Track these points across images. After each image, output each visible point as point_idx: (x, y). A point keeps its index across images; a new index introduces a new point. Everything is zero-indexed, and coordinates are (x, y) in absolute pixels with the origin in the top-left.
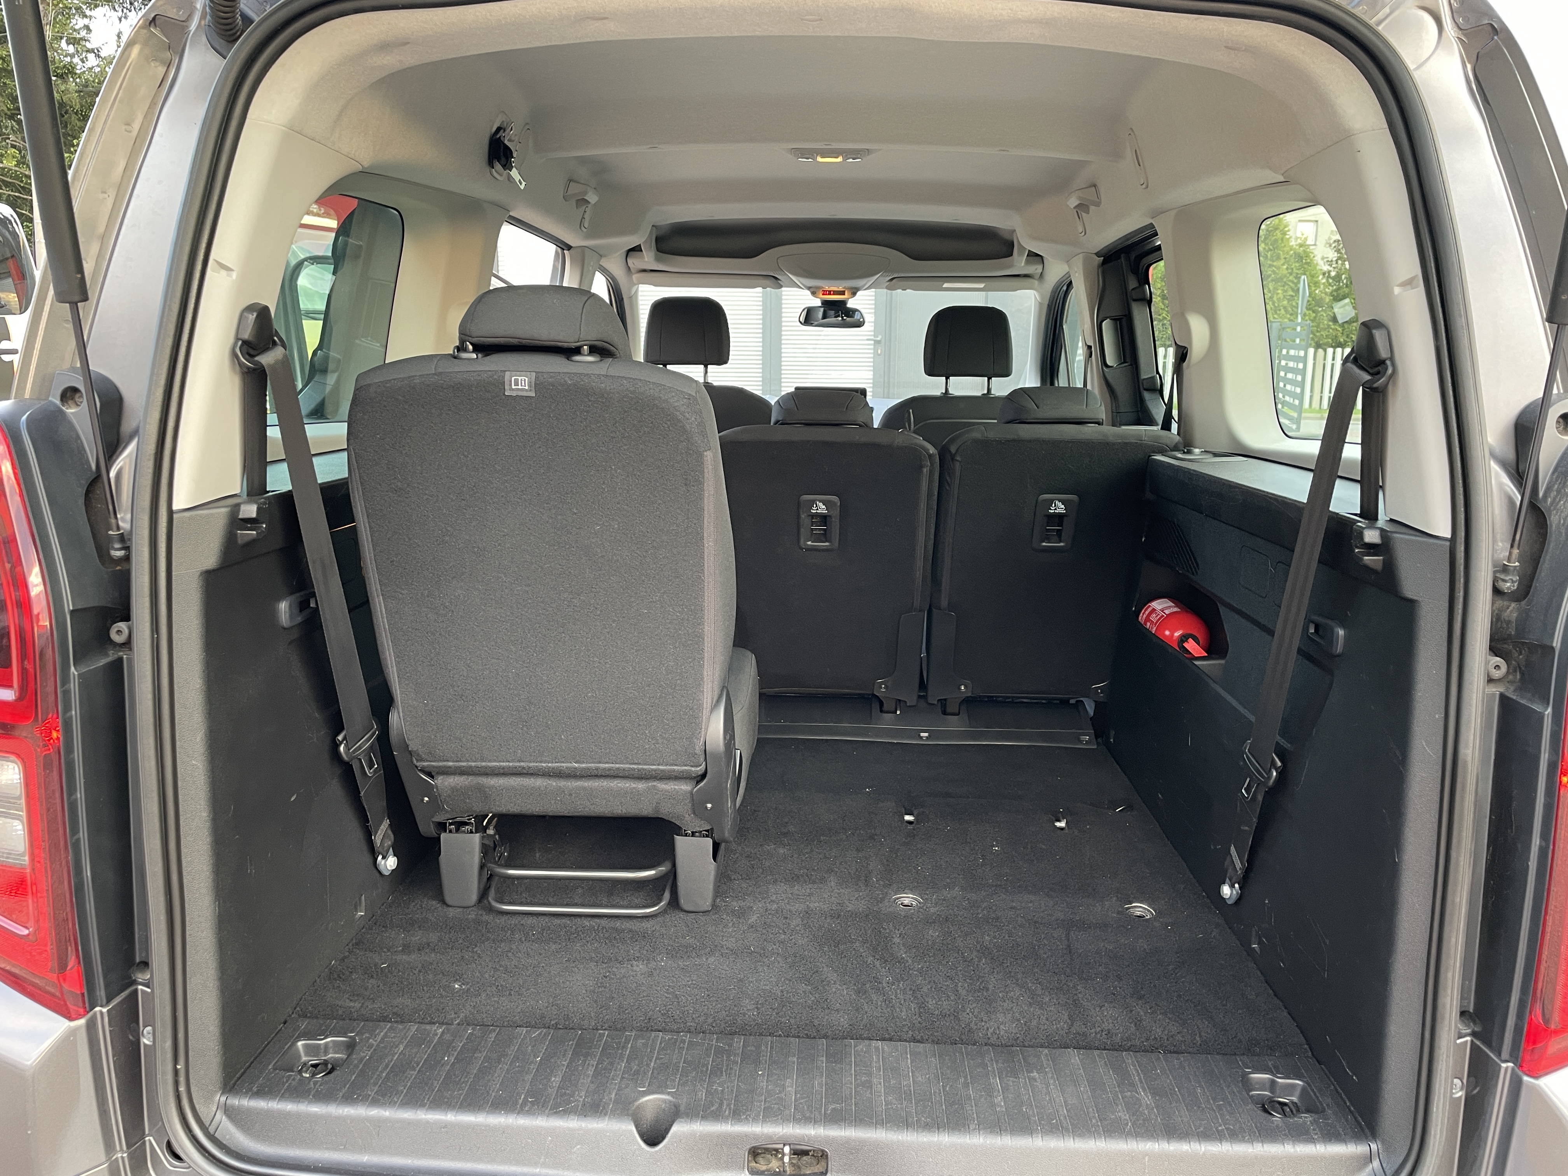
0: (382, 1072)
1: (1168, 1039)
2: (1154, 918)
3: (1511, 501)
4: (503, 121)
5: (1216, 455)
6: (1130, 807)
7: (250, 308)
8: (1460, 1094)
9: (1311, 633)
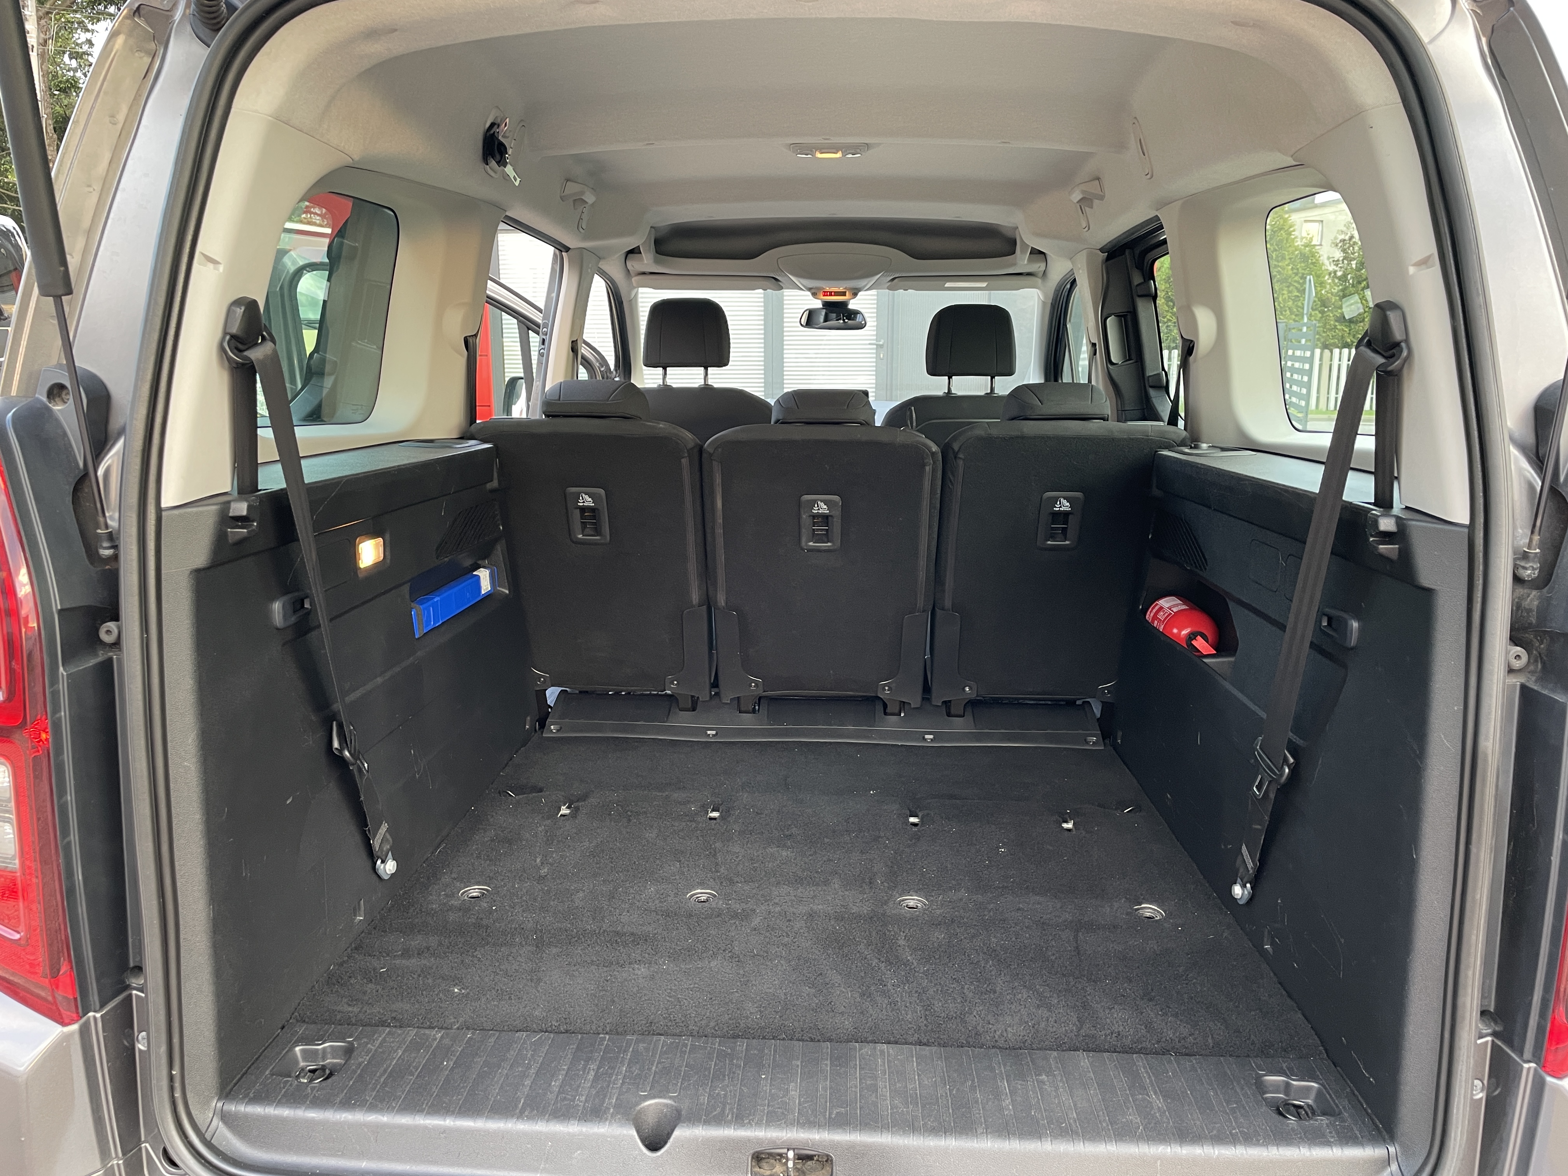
0: (380, 1077)
1: (1179, 1042)
2: (1164, 919)
3: (1531, 487)
4: (496, 117)
5: (1223, 449)
6: (1138, 808)
7: (237, 302)
8: (1481, 1095)
9: (1325, 626)
